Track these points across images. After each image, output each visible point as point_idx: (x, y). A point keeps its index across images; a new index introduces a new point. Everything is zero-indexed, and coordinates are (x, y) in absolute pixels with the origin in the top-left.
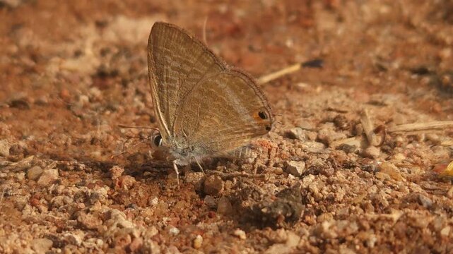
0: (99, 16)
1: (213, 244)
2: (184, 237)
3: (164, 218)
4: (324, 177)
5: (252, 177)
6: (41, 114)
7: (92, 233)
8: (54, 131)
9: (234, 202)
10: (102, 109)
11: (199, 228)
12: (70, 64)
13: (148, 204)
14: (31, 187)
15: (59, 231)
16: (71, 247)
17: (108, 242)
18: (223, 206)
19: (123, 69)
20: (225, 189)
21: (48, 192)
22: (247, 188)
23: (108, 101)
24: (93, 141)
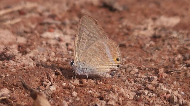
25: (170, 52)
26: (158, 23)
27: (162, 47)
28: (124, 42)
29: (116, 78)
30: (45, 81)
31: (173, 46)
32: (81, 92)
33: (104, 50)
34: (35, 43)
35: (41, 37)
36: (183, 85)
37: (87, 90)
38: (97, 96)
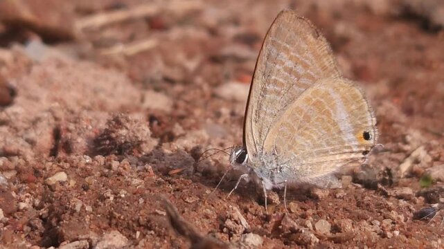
29: (438, 222)
30: (230, 218)
33: (332, 111)
34: (198, 112)
35: (214, 96)
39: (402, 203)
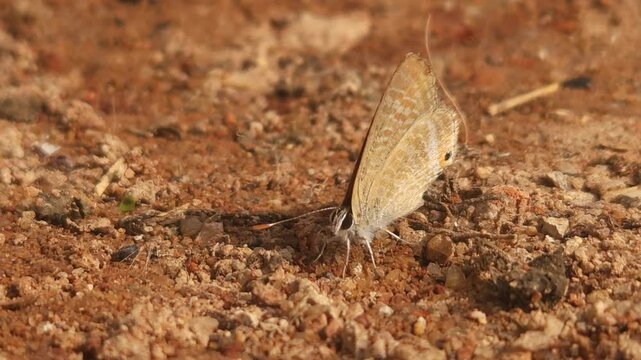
0: (276, 13)
1: (441, 330)
2: (400, 319)
3: (371, 293)
4: (597, 241)
5: (495, 239)
6: (198, 147)
7: (273, 311)
8: (216, 170)
9: (469, 273)
10: (281, 141)
11: (420, 308)
12: (237, 78)
13: (349, 273)
14: (187, 247)
15: (227, 307)
16: (245, 329)
17: (294, 324)
18: (454, 278)
19: (311, 86)
20: (456, 255)
21: (210, 254)
22: (488, 254)
23: (290, 129)
24: (271, 185)
25: (338, 149)
26: (292, 40)
27: (308, 133)
28: (173, 119)
29: (142, 262)
31: (348, 127)
32: (12, 332)
36: (388, 277)
37: (37, 323)
38: (72, 346)
39: (96, 243)
